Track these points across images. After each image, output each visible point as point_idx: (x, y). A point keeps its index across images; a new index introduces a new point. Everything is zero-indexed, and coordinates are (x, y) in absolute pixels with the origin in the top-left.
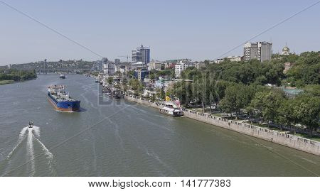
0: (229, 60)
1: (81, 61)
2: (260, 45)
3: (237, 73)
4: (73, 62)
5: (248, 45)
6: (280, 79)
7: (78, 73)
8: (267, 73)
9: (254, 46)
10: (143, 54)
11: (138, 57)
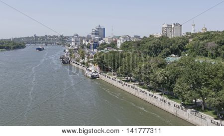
0: (153, 36)
1: (62, 36)
2: (173, 26)
3: (150, 46)
4: (56, 36)
5: (165, 26)
6: (180, 51)
7: (58, 44)
8: (171, 47)
9: (169, 26)
10: (100, 32)
11: (96, 34)
